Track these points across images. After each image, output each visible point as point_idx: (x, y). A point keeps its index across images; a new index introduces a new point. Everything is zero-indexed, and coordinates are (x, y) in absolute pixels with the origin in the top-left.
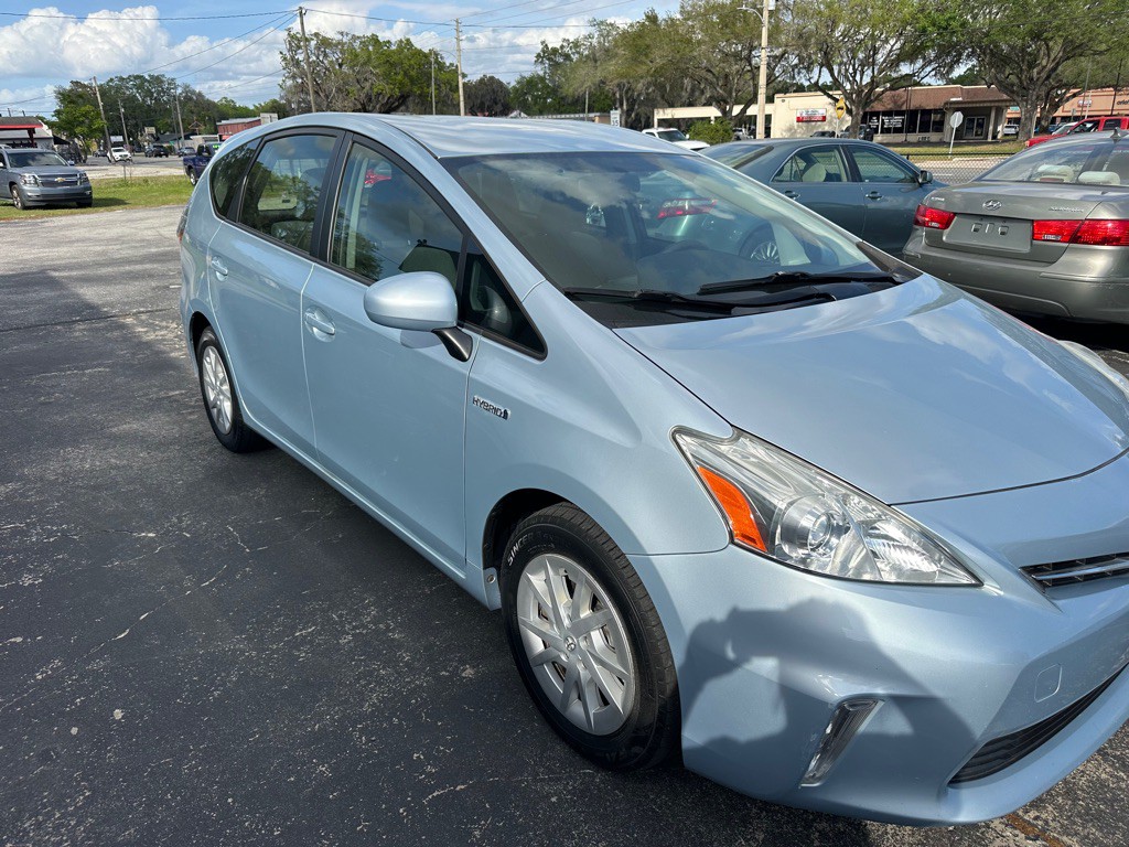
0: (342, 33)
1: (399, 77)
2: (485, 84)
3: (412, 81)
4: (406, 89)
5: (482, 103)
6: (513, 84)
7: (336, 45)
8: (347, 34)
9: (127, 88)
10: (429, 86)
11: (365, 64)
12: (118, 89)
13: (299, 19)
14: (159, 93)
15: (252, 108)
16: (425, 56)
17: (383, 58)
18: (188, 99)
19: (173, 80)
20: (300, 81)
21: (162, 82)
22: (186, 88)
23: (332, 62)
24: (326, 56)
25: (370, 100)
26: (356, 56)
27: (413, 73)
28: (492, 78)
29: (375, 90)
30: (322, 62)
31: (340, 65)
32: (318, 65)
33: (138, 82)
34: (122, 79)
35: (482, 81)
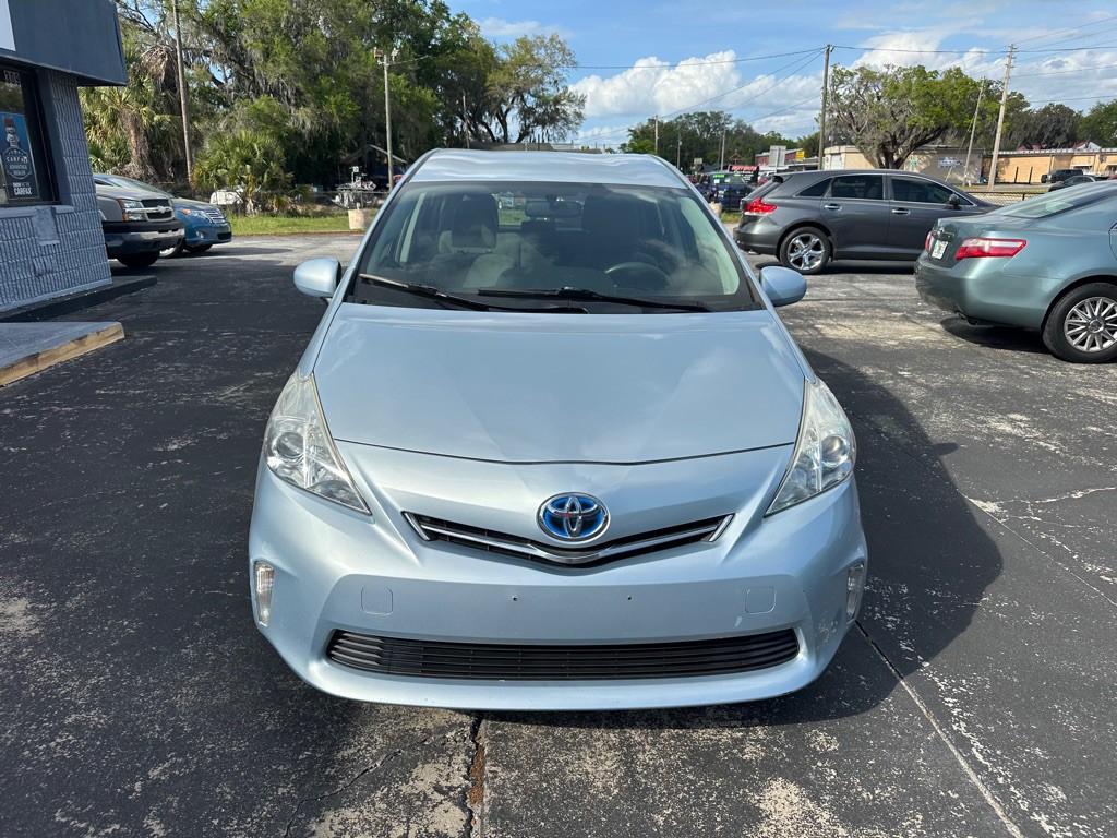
0: (888, 67)
1: (938, 109)
2: (1051, 114)
3: (951, 111)
4: (943, 122)
5: (1041, 135)
6: (1086, 114)
7: (880, 79)
8: (893, 67)
9: (691, 124)
10: (971, 116)
11: (904, 96)
12: (683, 125)
13: (825, 56)
14: (715, 128)
15: (796, 140)
16: (975, 85)
17: (925, 89)
18: (739, 133)
19: (729, 116)
20: (836, 114)
21: (720, 118)
22: (740, 124)
23: (872, 95)
24: (867, 89)
25: (903, 132)
26: (896, 88)
27: (954, 104)
28: (1060, 106)
29: (908, 123)
30: (862, 96)
31: (879, 98)
32: (857, 98)
33: (700, 118)
34: (688, 116)
35: (1046, 111)
